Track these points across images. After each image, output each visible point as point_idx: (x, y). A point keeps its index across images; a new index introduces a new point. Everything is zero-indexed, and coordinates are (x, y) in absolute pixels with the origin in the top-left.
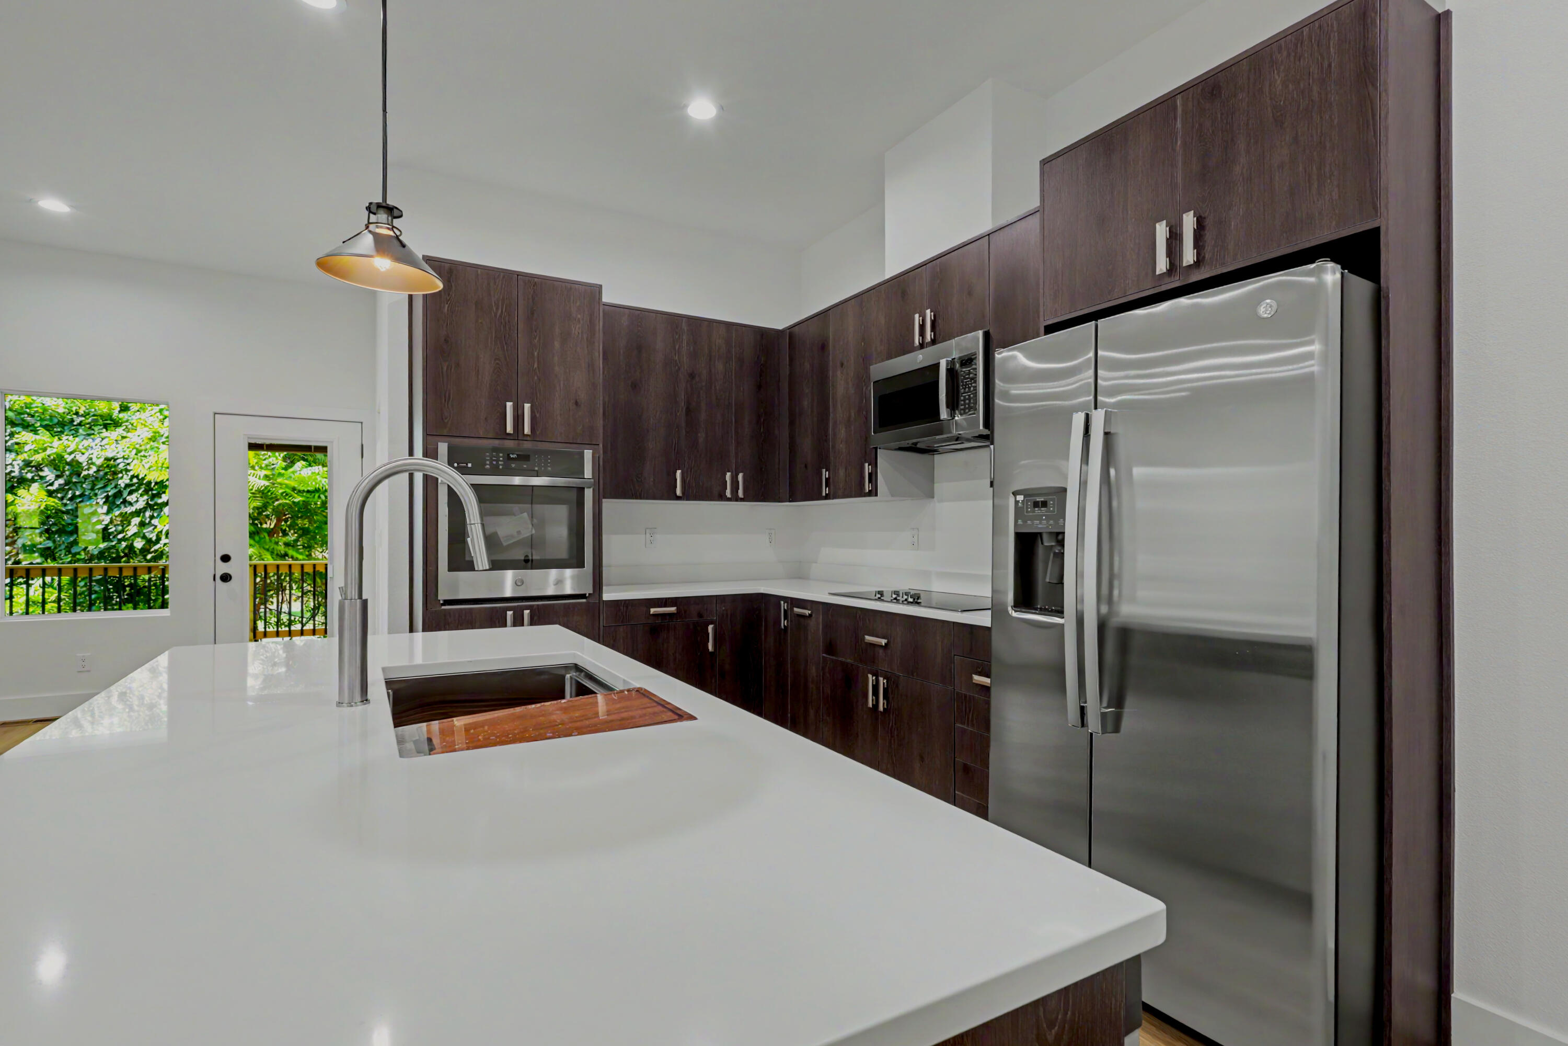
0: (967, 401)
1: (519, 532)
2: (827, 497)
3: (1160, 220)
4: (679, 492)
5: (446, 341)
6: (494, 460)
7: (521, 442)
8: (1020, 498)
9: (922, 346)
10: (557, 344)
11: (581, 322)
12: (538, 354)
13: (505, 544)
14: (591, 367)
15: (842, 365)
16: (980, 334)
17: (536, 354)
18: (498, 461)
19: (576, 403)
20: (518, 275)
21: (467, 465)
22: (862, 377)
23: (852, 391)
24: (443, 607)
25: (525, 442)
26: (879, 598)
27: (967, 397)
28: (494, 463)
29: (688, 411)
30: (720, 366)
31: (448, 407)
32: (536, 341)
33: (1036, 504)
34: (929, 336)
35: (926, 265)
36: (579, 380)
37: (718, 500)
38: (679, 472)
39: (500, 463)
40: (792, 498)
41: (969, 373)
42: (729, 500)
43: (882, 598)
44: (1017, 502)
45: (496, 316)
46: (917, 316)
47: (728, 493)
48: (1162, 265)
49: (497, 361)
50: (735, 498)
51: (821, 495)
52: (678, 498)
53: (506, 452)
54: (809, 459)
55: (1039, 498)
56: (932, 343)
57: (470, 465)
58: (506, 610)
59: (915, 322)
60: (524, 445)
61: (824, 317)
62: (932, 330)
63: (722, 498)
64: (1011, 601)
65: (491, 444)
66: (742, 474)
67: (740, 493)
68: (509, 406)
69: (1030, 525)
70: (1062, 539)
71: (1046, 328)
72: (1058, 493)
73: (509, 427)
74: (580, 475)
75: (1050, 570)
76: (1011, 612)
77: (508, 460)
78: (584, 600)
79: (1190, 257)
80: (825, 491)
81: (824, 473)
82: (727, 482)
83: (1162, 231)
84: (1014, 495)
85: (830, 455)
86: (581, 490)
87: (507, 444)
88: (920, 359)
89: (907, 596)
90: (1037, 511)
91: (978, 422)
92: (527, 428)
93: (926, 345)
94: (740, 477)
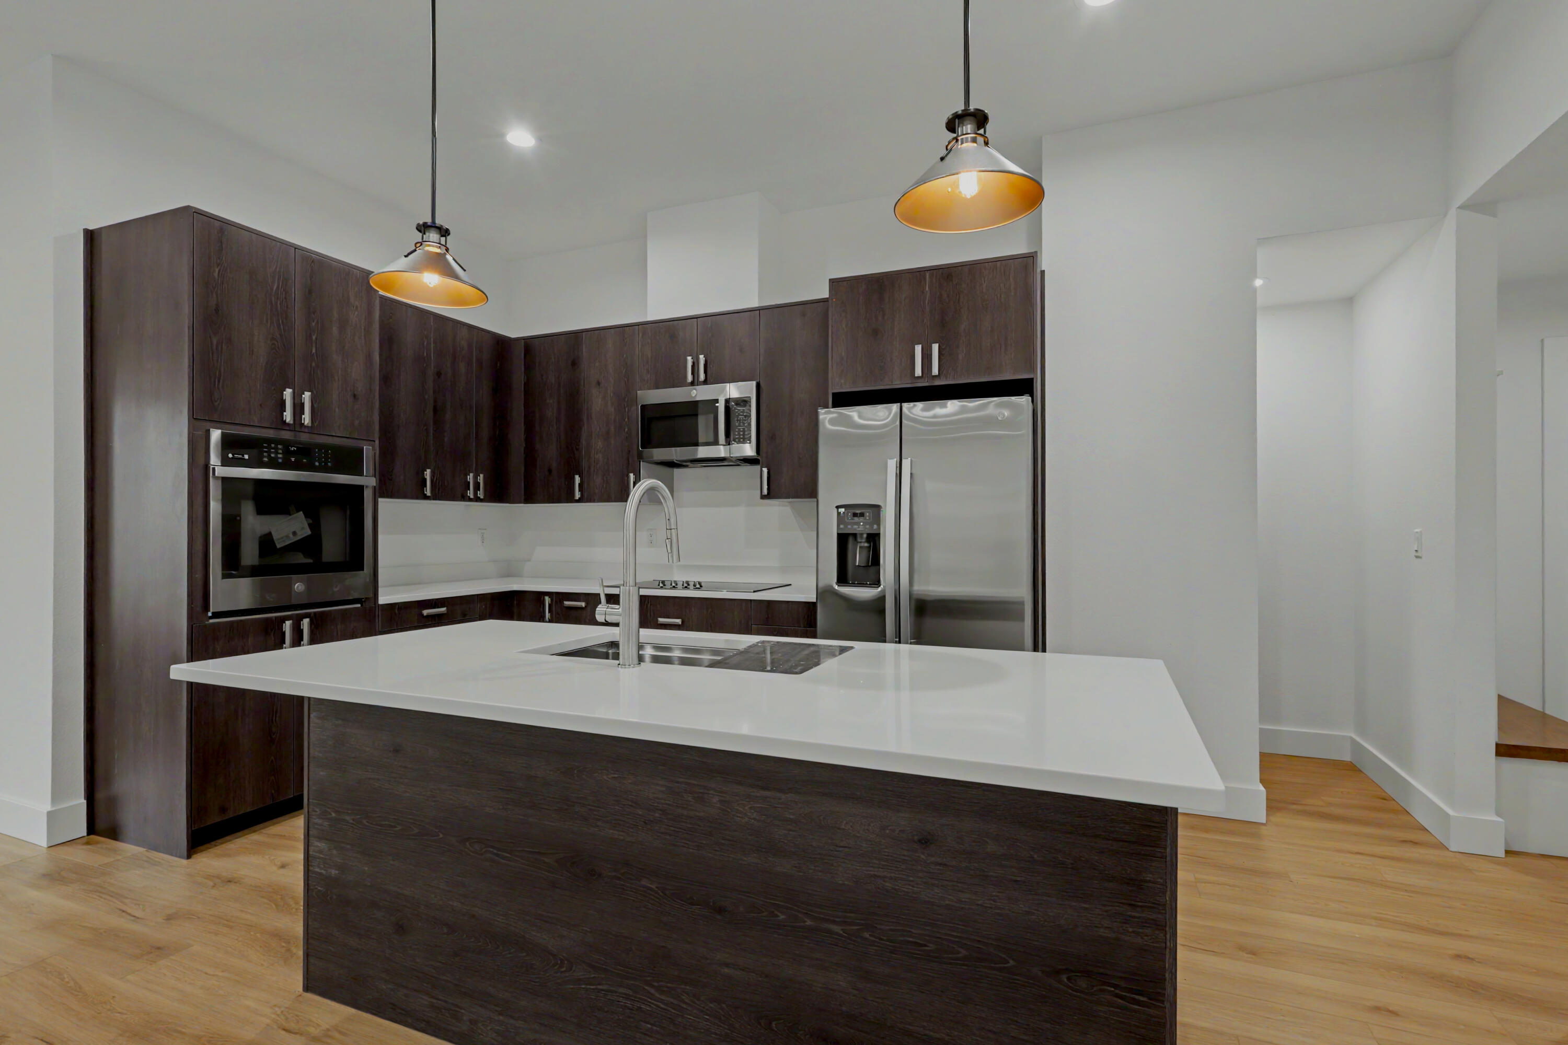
0: (742, 433)
1: (294, 533)
2: (579, 501)
3: (918, 344)
4: (428, 492)
5: (217, 310)
6: (273, 453)
7: (298, 433)
8: (842, 510)
9: (692, 384)
10: (335, 330)
11: (359, 308)
12: (316, 339)
13: (278, 546)
14: (369, 357)
15: (599, 383)
16: (754, 383)
17: (314, 338)
18: (277, 453)
19: (355, 396)
20: (295, 248)
21: (243, 456)
22: (625, 398)
23: (611, 409)
24: (211, 621)
25: (302, 434)
26: (662, 587)
27: (742, 430)
28: (273, 455)
29: (435, 410)
30: (462, 368)
31: (219, 389)
32: (313, 324)
33: (855, 515)
34: (702, 377)
35: (697, 318)
36: (357, 370)
37: (461, 500)
38: (428, 472)
39: (280, 456)
40: (530, 498)
41: (743, 411)
42: (470, 500)
43: (664, 587)
44: (839, 513)
45: (272, 289)
46: (689, 358)
47: (471, 494)
48: (918, 372)
49: (274, 342)
50: (477, 499)
51: (570, 499)
52: (426, 497)
53: (286, 444)
54: (554, 465)
55: (856, 511)
56: (706, 382)
57: (246, 457)
58: (283, 620)
59: (686, 361)
60: (304, 438)
61: (575, 337)
62: (705, 372)
63: (464, 498)
64: (835, 580)
65: (270, 434)
66: (482, 476)
67: (481, 494)
68: (288, 393)
69: (849, 529)
70: (874, 539)
71: (834, 394)
72: (876, 508)
73: (288, 416)
74: (357, 470)
75: (858, 557)
76: (836, 587)
77: (287, 452)
78: (359, 605)
79: (935, 371)
80: (577, 495)
81: (577, 479)
82: (469, 483)
83: (918, 349)
84: (838, 507)
85: (584, 464)
86: (360, 489)
87: (286, 435)
88: (694, 393)
89: (685, 585)
90: (856, 519)
91: (748, 450)
92: (307, 419)
93: (699, 383)
94: (481, 478)
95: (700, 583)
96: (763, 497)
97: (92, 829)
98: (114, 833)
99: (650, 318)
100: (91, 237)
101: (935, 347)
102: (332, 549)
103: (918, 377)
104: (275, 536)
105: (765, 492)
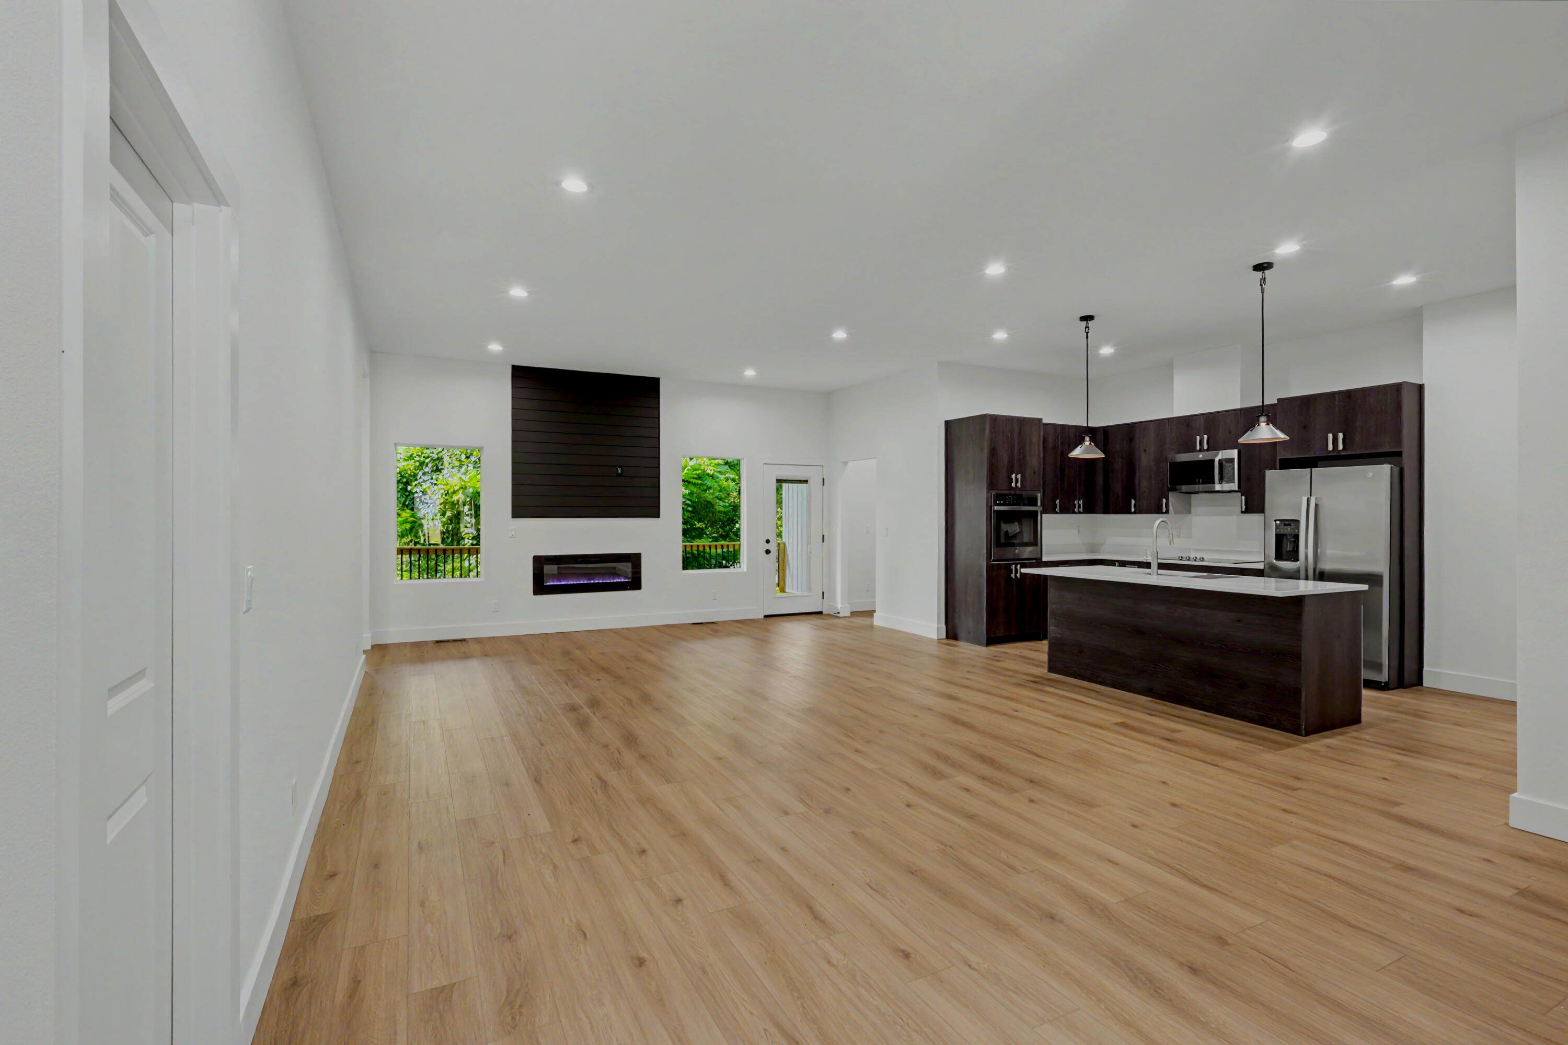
0: (1229, 478)
2: (1135, 513)
3: (1330, 433)
4: (1058, 510)
5: (994, 449)
7: (1016, 491)
8: (1278, 522)
9: (1200, 451)
10: (1028, 447)
11: (1036, 436)
14: (1039, 454)
15: (1145, 451)
16: (1235, 451)
17: (1022, 452)
18: (1010, 500)
19: (1034, 474)
22: (1161, 459)
23: (1152, 464)
24: (992, 563)
27: (1229, 476)
31: (994, 476)
32: (1021, 447)
33: (1285, 525)
34: (1206, 447)
35: (1202, 414)
36: (1035, 462)
37: (1071, 513)
38: (1059, 500)
40: (1106, 511)
41: (1230, 466)
42: (1076, 513)
43: (1182, 559)
44: (1276, 524)
45: (1009, 436)
46: (1198, 437)
47: (1076, 510)
49: (1009, 454)
50: (1080, 513)
51: (1129, 512)
52: (1057, 513)
53: (1013, 495)
54: (1120, 494)
55: (1286, 523)
56: (1208, 450)
57: (1002, 502)
58: (1011, 564)
59: (1196, 439)
60: (1018, 492)
61: (1131, 427)
62: (1208, 443)
63: (1074, 512)
64: (1274, 557)
65: (1007, 492)
66: (1081, 501)
67: (1081, 510)
68: (1013, 476)
69: (1282, 532)
70: (1296, 537)
71: (1280, 460)
72: (1297, 522)
73: (1013, 485)
74: (1036, 505)
75: (1288, 547)
76: (1274, 561)
77: (1013, 499)
78: (1035, 561)
79: (1341, 447)
80: (1133, 510)
81: (1133, 502)
82: (1076, 505)
83: (1330, 436)
84: (1275, 521)
85: (1138, 495)
86: (1037, 512)
87: (1012, 492)
88: (1201, 456)
89: (1195, 559)
90: (1286, 527)
91: (1235, 486)
92: (1019, 485)
93: (1204, 451)
94: (1081, 502)
95: (1202, 558)
96: (1242, 512)
97: (948, 637)
98: (955, 638)
99: (1175, 415)
100: (948, 423)
101: (1341, 436)
102: (1027, 537)
103: (1330, 451)
104: (1009, 532)
105: (1243, 510)
